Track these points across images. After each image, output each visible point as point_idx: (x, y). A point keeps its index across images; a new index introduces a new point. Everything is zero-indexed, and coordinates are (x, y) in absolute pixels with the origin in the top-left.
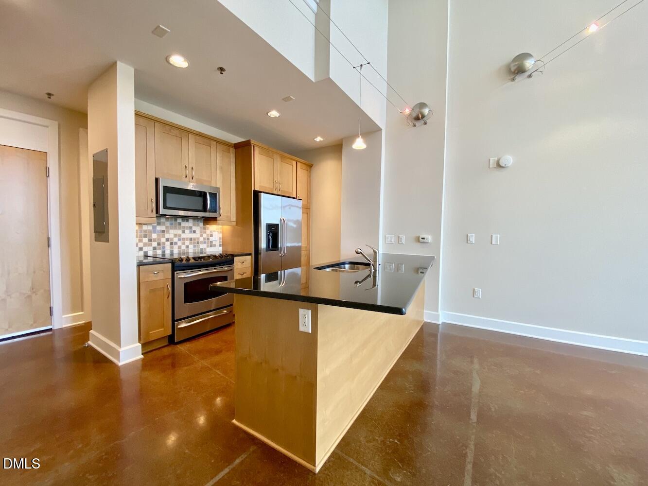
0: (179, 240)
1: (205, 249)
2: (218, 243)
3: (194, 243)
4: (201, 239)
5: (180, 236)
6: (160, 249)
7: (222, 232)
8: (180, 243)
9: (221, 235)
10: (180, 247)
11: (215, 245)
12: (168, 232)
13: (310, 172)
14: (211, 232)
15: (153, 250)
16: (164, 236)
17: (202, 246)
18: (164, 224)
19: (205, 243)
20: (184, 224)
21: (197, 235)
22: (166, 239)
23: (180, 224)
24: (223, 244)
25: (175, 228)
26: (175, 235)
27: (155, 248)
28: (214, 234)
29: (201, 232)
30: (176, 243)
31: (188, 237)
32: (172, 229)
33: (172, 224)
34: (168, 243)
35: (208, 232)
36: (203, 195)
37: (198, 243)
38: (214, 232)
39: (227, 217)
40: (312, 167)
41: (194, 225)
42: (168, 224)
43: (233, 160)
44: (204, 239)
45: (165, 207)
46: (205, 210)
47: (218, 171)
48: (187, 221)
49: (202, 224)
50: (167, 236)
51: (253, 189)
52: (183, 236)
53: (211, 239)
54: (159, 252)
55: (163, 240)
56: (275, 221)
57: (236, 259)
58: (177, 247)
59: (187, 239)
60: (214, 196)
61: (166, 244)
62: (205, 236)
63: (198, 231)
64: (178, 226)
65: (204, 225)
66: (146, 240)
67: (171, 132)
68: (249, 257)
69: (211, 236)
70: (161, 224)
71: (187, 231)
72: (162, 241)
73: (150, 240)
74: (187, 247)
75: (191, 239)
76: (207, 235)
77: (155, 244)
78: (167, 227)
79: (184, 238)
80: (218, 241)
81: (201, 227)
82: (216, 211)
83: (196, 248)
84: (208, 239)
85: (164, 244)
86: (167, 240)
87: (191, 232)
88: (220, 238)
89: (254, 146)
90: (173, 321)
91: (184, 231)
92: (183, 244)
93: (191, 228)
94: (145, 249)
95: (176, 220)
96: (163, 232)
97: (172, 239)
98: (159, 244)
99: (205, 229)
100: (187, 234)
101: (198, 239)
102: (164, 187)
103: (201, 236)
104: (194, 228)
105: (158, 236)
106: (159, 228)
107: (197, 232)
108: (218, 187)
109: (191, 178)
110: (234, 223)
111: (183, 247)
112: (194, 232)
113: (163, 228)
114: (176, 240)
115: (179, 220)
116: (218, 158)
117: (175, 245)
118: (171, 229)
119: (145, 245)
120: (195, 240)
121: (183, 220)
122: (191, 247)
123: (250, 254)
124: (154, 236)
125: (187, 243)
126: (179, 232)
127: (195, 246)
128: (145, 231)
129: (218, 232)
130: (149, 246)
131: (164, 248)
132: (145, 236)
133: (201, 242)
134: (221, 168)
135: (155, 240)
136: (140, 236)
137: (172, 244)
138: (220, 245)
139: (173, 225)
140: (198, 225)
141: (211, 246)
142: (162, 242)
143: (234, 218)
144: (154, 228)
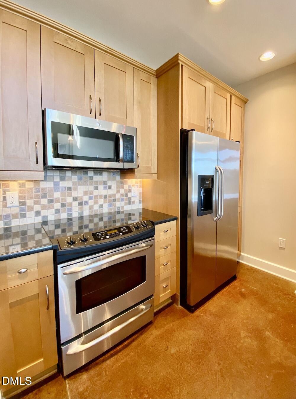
0: (91, 198)
1: (123, 207)
2: (137, 200)
3: (110, 201)
4: (118, 196)
5: (92, 193)
6: (64, 212)
7: (143, 187)
8: (91, 203)
9: (140, 190)
10: (91, 207)
11: (134, 202)
12: (76, 189)
13: (244, 109)
14: (129, 186)
15: (56, 213)
16: (70, 195)
17: (118, 204)
18: (70, 179)
19: (122, 200)
20: (97, 178)
21: (113, 191)
22: (73, 198)
23: (91, 178)
24: (143, 200)
25: (85, 184)
26: (86, 193)
27: (57, 211)
28: (133, 188)
29: (118, 187)
30: (86, 203)
31: (102, 194)
32: (81, 185)
33: (80, 179)
34: (76, 203)
35: (126, 187)
36: (115, 137)
37: (114, 200)
38: (132, 187)
39: (147, 167)
40: (246, 102)
41: (109, 179)
42: (75, 178)
43: (154, 93)
44: (122, 195)
45: (57, 155)
46: (117, 158)
47: (136, 107)
48: (101, 174)
49: (119, 177)
50: (75, 194)
51: (180, 128)
52: (96, 193)
53: (129, 195)
54: (64, 216)
55: (69, 199)
56: (208, 172)
57: (157, 227)
58: (88, 208)
59: (101, 197)
60: (130, 139)
61: (73, 205)
62: (122, 191)
63: (114, 187)
64: (89, 181)
65: (121, 179)
66: (45, 201)
67: (67, 43)
68: (175, 222)
69: (130, 191)
70: (67, 178)
71: (101, 187)
72: (67, 201)
73: (51, 201)
74: (101, 206)
75: (105, 197)
76: (126, 190)
77: (57, 206)
78: (74, 183)
79: (97, 196)
80: (138, 197)
81: (117, 182)
82: (132, 161)
83: (112, 207)
84: (126, 195)
85: (70, 204)
86: (75, 199)
87: (105, 188)
88: (140, 193)
89: (182, 66)
90: (59, 345)
91: (97, 187)
92: (96, 203)
93: (105, 183)
94: (44, 213)
95: (86, 173)
96: (69, 189)
97: (81, 198)
98: (63, 205)
99: (122, 183)
100: (102, 191)
101: (115, 195)
102: (53, 123)
103: (118, 192)
104: (109, 183)
105: (62, 195)
106: (63, 184)
107: (112, 187)
108: (135, 127)
109: (98, 114)
110: (155, 176)
111: (96, 207)
112: (110, 187)
113: (69, 184)
114: (86, 198)
115: (91, 174)
116: (136, 89)
117: (85, 205)
118: (79, 185)
119: (44, 207)
120: (110, 197)
121: (95, 174)
122: (106, 206)
123: (176, 219)
124: (57, 195)
125: (101, 201)
126: (91, 188)
127: (110, 205)
128: (43, 189)
129: (137, 186)
130: (50, 208)
131: (70, 210)
132: (44, 196)
133: (118, 199)
134: (139, 103)
135: (57, 201)
136: (37, 196)
137: (80, 204)
138: (140, 202)
139: (82, 181)
140: (115, 179)
141: (130, 203)
142: (68, 203)
143: (154, 170)
144: (56, 184)
